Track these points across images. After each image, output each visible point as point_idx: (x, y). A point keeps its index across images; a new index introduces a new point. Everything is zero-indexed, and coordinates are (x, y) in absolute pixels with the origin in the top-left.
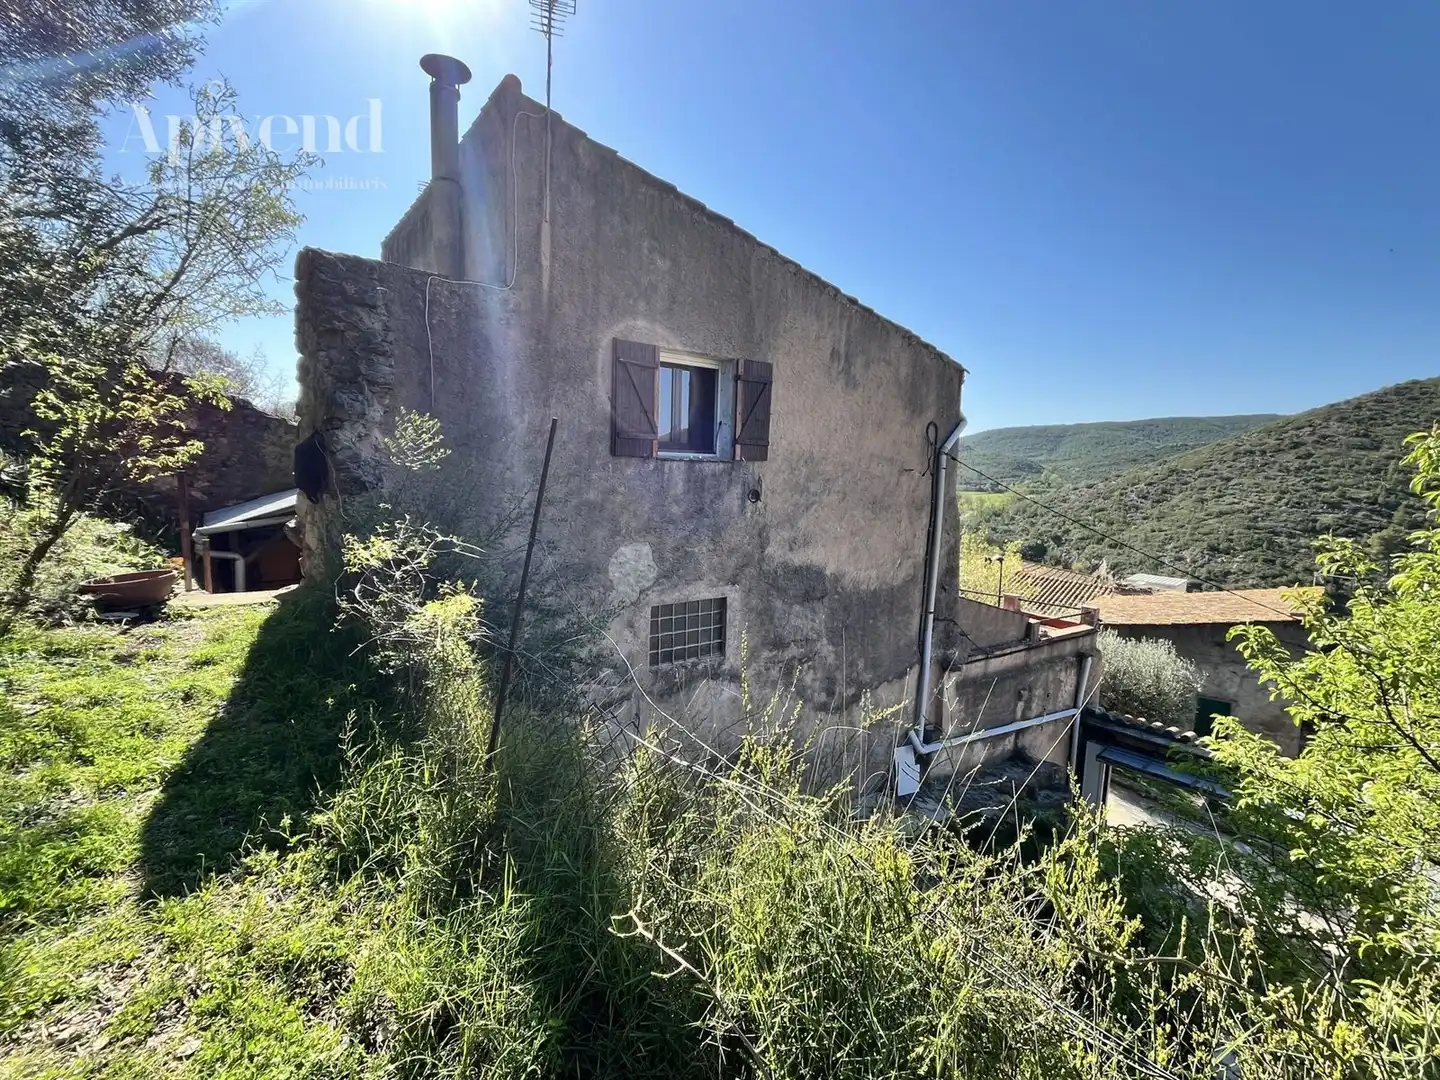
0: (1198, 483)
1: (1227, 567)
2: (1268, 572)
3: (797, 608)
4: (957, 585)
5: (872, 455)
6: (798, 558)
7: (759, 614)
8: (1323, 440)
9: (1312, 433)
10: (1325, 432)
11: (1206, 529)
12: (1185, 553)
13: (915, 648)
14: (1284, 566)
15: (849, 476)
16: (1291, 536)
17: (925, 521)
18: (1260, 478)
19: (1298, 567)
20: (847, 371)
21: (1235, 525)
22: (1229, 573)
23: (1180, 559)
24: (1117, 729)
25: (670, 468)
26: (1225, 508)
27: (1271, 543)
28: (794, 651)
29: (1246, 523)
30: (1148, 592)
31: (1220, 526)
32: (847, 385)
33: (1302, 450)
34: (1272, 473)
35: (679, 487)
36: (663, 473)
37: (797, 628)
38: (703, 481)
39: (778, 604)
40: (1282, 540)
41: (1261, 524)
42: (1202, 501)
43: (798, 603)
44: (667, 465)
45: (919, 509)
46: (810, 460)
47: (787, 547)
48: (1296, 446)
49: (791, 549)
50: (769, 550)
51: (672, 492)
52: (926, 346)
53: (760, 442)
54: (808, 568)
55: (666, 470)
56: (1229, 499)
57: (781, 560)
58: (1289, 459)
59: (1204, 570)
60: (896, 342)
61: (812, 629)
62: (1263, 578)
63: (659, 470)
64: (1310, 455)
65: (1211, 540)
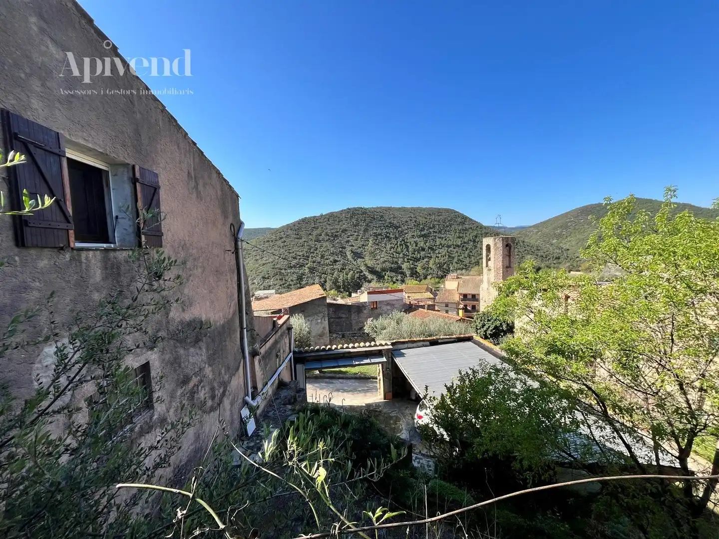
0: (254, 253)
1: (269, 284)
2: (281, 283)
3: (192, 350)
4: (252, 310)
5: (213, 243)
6: (187, 317)
7: (172, 364)
8: (288, 236)
9: (284, 234)
10: (288, 234)
11: (260, 271)
12: (255, 281)
13: (240, 350)
14: (286, 280)
15: (204, 255)
16: (285, 269)
17: (236, 278)
18: (273, 251)
19: (289, 280)
20: (196, 187)
21: (268, 267)
22: (270, 286)
23: (254, 283)
24: (307, 355)
25: (87, 258)
26: (264, 262)
27: (280, 272)
28: (194, 380)
29: (272, 267)
30: (267, 297)
31: (264, 269)
32: (197, 197)
33: (283, 240)
34: (276, 248)
35: (97, 274)
36: (81, 262)
37: (194, 364)
38: (118, 268)
39: (182, 351)
40: (283, 271)
41: (276, 267)
42: (257, 260)
43: (192, 347)
44: (84, 255)
45: (233, 273)
46: (184, 247)
47: (181, 310)
48: (281, 238)
49: (184, 310)
50: (171, 314)
51: (92, 281)
52: (225, 180)
53: (157, 234)
54: (194, 320)
55: (83, 260)
56: (265, 259)
57: (179, 319)
58: (279, 243)
59: (262, 286)
60: (215, 175)
61: (202, 361)
62: (280, 285)
63: (76, 260)
64: (285, 242)
65: (262, 275)
